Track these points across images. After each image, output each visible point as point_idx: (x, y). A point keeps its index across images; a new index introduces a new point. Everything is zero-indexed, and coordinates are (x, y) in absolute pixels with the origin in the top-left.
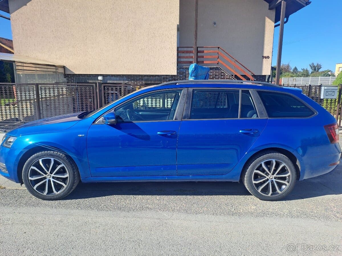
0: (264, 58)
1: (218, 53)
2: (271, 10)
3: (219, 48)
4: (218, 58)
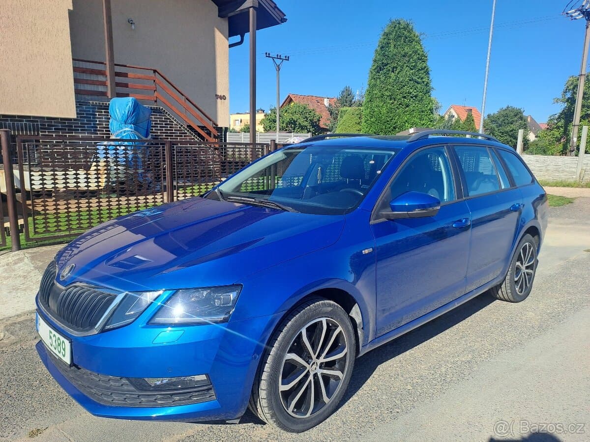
0: (219, 99)
1: (154, 81)
2: (222, 17)
3: (155, 71)
4: (155, 91)
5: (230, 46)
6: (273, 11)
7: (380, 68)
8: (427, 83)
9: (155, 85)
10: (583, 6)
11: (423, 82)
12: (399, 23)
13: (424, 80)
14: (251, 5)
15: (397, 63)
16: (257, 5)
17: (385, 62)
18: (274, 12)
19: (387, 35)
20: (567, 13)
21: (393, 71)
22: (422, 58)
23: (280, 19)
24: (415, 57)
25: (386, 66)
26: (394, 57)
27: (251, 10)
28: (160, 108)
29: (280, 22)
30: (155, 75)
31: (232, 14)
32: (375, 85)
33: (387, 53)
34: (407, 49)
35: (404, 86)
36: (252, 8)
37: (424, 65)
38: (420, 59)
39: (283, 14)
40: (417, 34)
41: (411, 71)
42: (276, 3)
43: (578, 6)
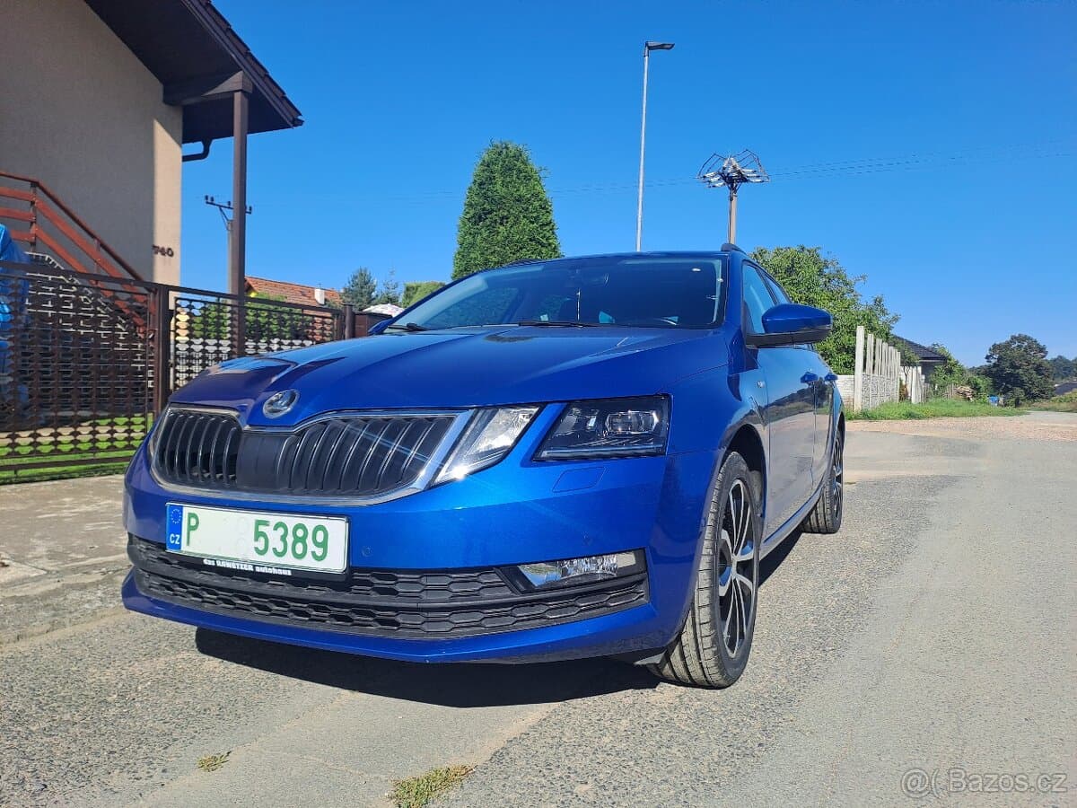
0: (159, 254)
1: (33, 203)
2: (171, 105)
3: (35, 184)
4: (32, 223)
5: (185, 159)
6: (278, 102)
7: (480, 217)
8: (555, 248)
9: (34, 211)
10: (724, 169)
11: (550, 244)
12: (507, 148)
13: (551, 241)
14: (241, 88)
15: (508, 211)
16: (250, 90)
17: (488, 207)
18: (281, 106)
19: (487, 165)
20: (705, 177)
21: (501, 224)
22: (545, 208)
23: (291, 119)
24: (536, 204)
25: (490, 213)
26: (504, 200)
27: (238, 96)
28: (44, 257)
29: (291, 125)
30: (35, 192)
31: (192, 101)
32: (472, 245)
33: (490, 194)
34: (523, 191)
35: (521, 248)
36: (240, 93)
37: (550, 218)
38: (543, 208)
39: (296, 110)
40: (536, 168)
41: (531, 225)
42: (285, 91)
43: (718, 167)
